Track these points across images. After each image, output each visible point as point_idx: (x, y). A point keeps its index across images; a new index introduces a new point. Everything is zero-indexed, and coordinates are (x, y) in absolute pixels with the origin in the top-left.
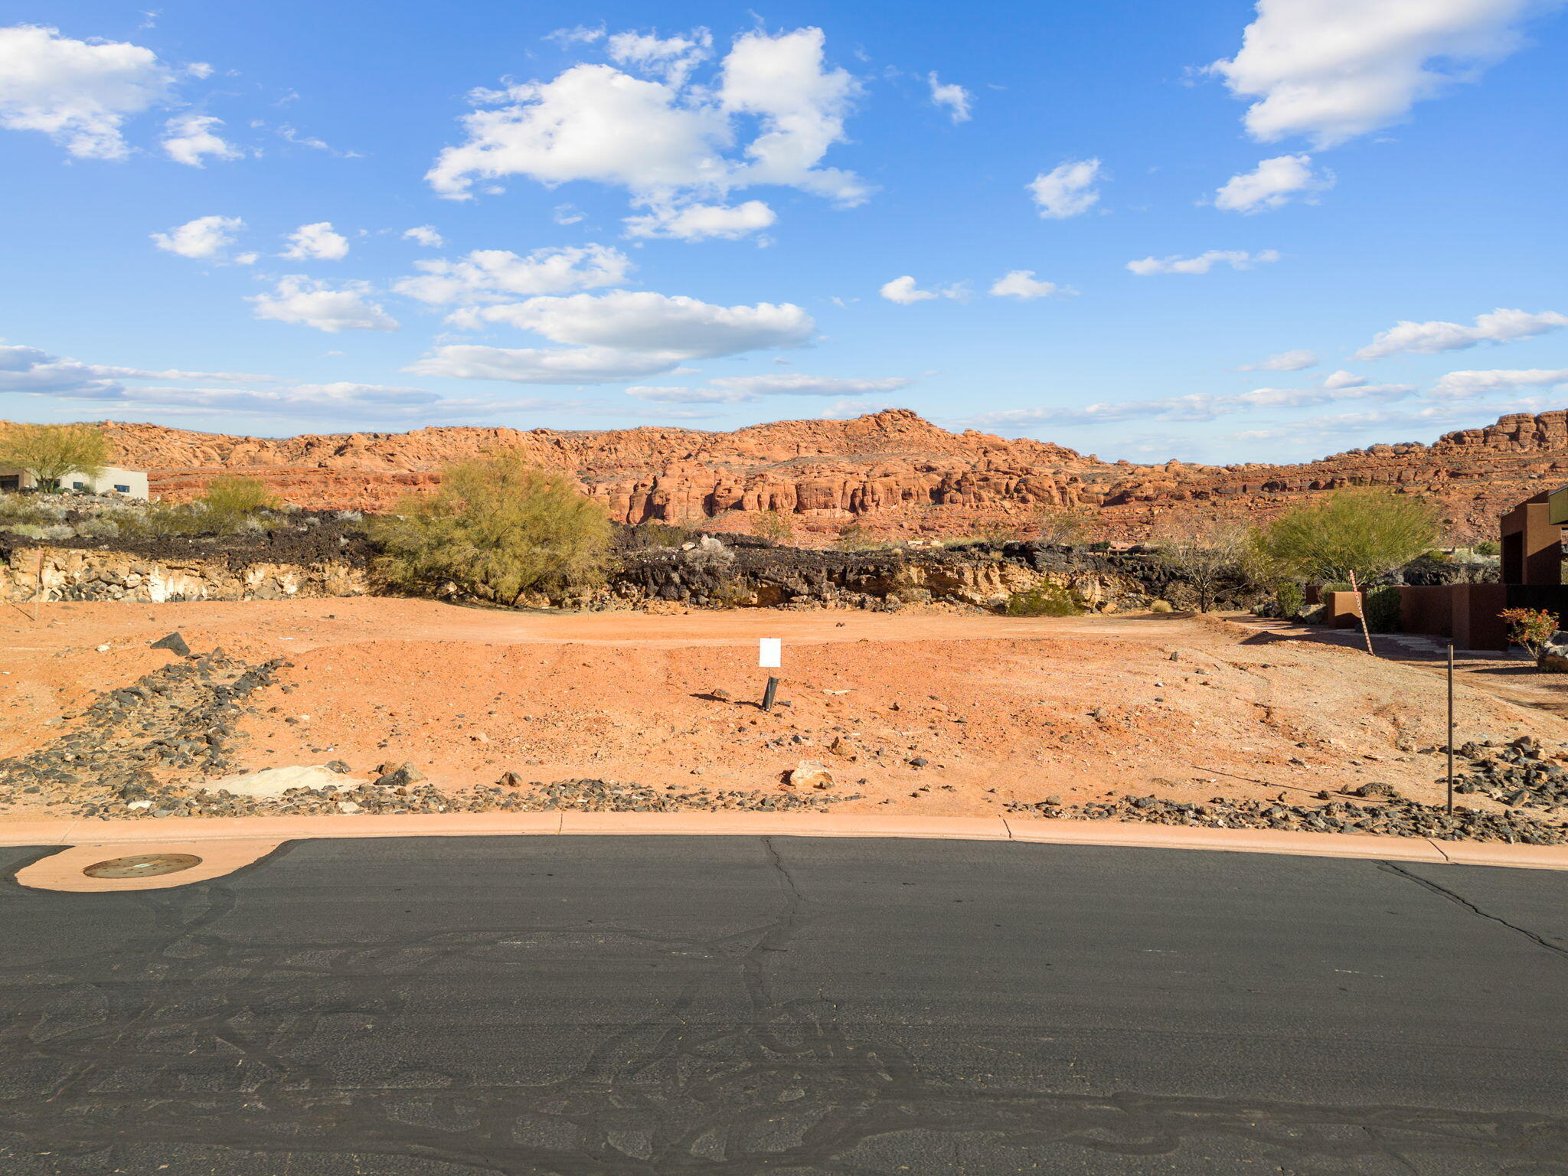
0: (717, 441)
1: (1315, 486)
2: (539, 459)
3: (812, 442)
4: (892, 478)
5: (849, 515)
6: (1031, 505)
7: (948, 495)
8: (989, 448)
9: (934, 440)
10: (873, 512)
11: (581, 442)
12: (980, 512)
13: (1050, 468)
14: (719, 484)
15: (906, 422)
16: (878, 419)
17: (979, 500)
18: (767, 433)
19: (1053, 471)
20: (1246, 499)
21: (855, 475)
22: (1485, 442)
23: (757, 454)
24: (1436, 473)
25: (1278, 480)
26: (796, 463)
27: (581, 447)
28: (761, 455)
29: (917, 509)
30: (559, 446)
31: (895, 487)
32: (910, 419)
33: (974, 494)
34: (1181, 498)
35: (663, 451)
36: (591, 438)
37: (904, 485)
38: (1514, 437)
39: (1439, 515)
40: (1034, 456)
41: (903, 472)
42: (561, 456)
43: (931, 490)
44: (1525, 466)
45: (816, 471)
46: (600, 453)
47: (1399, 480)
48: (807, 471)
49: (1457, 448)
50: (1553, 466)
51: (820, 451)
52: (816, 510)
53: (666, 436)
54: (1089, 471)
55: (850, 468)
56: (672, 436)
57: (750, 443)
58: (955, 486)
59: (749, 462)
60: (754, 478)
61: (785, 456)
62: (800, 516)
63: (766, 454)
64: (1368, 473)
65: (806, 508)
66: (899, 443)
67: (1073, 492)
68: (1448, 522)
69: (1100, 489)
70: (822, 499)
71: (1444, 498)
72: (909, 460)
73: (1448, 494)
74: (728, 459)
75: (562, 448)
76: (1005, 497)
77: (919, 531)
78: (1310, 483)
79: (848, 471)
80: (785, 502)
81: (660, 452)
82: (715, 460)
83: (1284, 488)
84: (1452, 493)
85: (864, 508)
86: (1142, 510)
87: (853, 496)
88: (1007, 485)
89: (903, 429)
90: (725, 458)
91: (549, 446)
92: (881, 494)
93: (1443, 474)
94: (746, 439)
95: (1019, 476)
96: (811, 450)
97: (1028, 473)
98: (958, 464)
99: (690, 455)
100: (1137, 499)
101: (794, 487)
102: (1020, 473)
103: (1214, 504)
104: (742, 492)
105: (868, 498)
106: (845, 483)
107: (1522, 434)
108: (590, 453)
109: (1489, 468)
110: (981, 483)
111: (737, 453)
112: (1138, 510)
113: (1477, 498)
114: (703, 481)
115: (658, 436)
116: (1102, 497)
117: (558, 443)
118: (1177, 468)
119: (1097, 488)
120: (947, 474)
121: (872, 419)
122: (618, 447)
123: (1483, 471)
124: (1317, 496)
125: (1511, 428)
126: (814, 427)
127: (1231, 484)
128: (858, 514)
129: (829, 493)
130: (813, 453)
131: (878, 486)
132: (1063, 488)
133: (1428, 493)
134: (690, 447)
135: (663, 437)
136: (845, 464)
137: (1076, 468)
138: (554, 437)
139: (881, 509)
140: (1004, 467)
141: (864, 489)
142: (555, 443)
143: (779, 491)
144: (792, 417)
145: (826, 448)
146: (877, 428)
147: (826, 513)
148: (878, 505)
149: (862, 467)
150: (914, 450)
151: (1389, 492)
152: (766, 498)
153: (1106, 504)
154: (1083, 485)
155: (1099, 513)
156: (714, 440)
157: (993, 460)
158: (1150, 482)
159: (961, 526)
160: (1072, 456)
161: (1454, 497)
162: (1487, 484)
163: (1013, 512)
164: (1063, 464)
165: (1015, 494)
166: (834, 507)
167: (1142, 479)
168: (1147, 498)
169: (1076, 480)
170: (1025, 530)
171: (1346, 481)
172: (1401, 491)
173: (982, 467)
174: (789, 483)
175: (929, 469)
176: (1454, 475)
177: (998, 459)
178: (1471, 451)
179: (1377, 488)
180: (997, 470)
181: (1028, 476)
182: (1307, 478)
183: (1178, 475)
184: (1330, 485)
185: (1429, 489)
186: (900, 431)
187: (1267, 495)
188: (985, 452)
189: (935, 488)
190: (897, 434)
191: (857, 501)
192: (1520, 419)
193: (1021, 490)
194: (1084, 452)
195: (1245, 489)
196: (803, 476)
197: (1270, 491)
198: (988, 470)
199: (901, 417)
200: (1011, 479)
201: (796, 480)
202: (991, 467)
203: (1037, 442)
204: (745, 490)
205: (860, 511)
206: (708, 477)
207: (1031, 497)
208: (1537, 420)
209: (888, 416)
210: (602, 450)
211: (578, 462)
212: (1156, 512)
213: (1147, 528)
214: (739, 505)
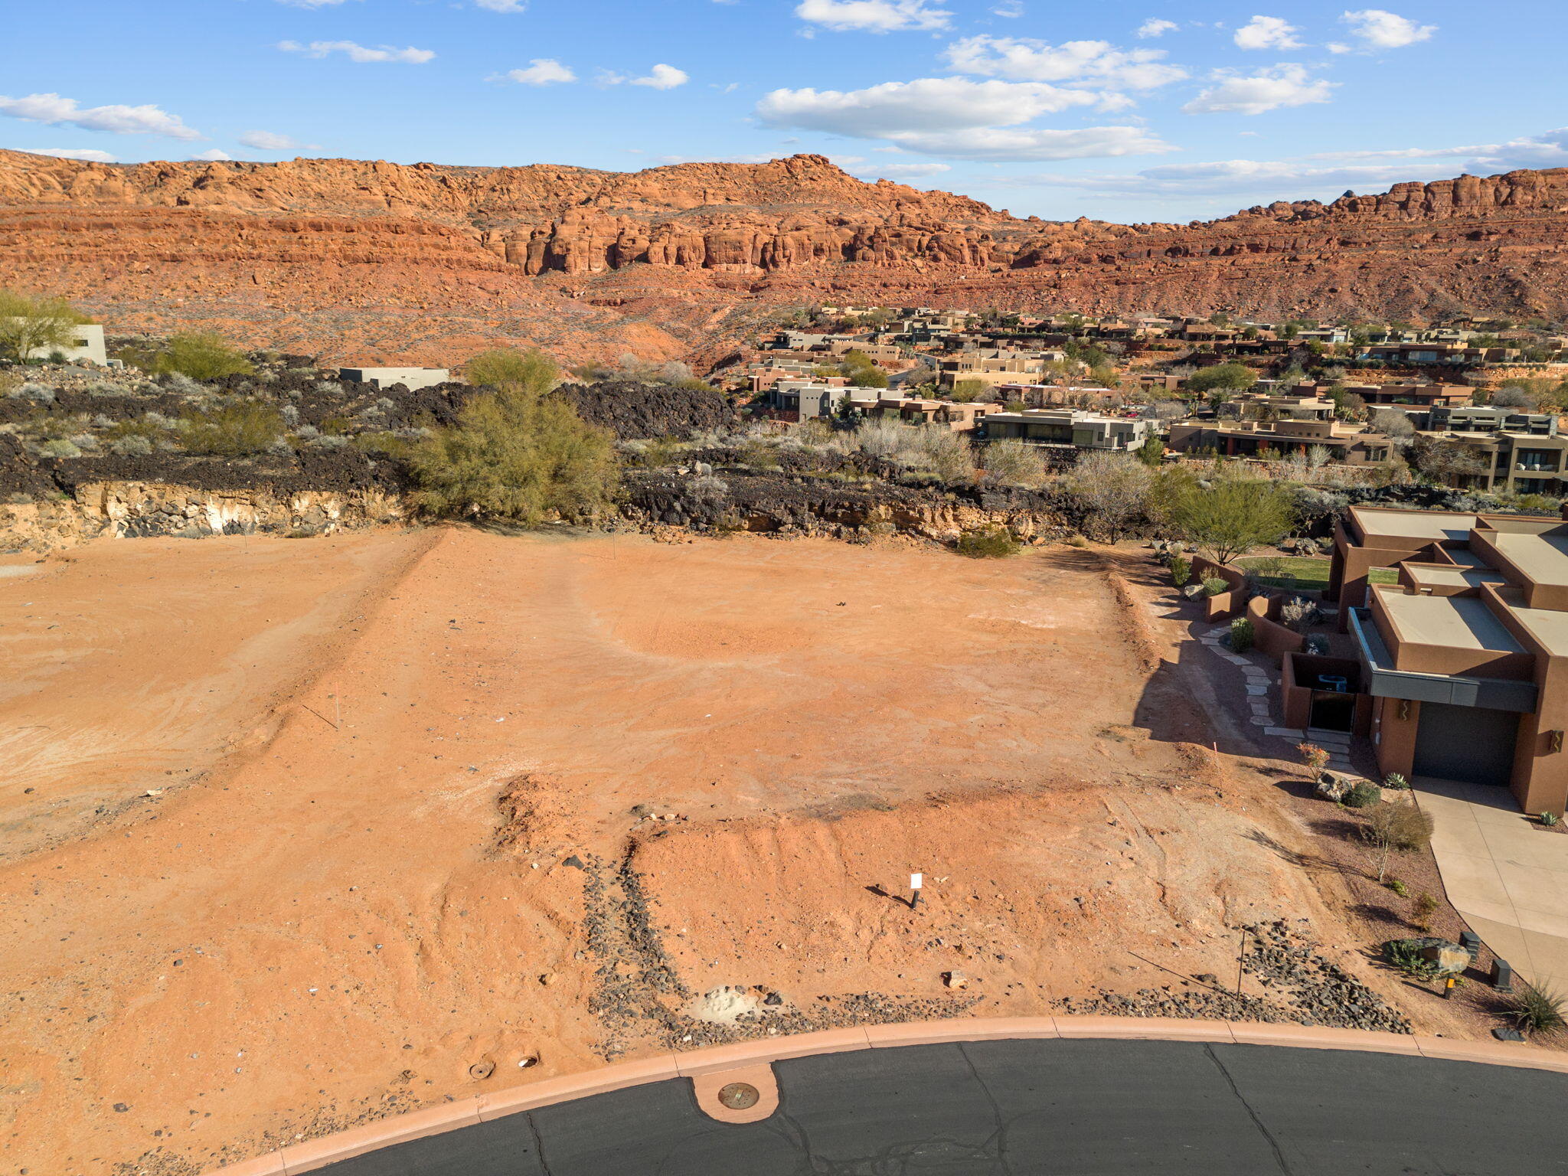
0: (618, 184)
1: (1215, 252)
2: (425, 199)
3: (720, 188)
4: (804, 232)
5: (759, 271)
6: (942, 264)
7: (861, 252)
8: (903, 201)
9: (846, 190)
10: (784, 269)
11: (469, 180)
12: (892, 270)
13: (962, 223)
14: (622, 233)
15: (818, 169)
16: (789, 164)
17: (892, 258)
18: (671, 177)
19: (964, 226)
20: (1150, 265)
21: (765, 227)
22: (1376, 210)
23: (662, 200)
24: (1328, 241)
25: (1181, 245)
26: (703, 212)
27: (469, 186)
28: (666, 201)
29: (829, 266)
30: (446, 184)
31: (807, 242)
32: (822, 166)
33: (887, 251)
34: (1088, 261)
35: (561, 193)
36: (480, 177)
37: (816, 240)
38: (1403, 206)
39: (1326, 283)
40: (946, 210)
41: (815, 226)
42: (449, 196)
43: (843, 245)
44: (1410, 235)
45: (725, 222)
46: (491, 193)
47: (1293, 247)
48: (716, 222)
49: (1350, 216)
50: (1435, 236)
51: (728, 199)
52: (725, 265)
53: (562, 176)
54: (1000, 228)
55: (759, 219)
56: (569, 177)
57: (654, 187)
58: (867, 243)
59: (653, 209)
60: (659, 228)
61: (691, 203)
62: (708, 271)
63: (672, 200)
64: (1266, 240)
65: (714, 262)
66: (811, 193)
67: (983, 251)
68: (1333, 291)
69: (1011, 247)
70: (731, 253)
71: (1333, 267)
72: (822, 211)
73: (1336, 263)
74: (631, 205)
75: (449, 187)
76: (917, 255)
77: (831, 290)
78: (1211, 249)
79: (758, 222)
80: (693, 255)
81: (557, 195)
82: (617, 205)
83: (1186, 253)
84: (1341, 261)
85: (775, 264)
86: (1049, 273)
87: (764, 250)
88: (920, 241)
89: (815, 177)
90: (627, 204)
91: (435, 185)
92: (792, 250)
93: (1335, 242)
94: (649, 182)
95: (932, 232)
96: (718, 197)
97: (940, 229)
98: (870, 217)
99: (589, 200)
100: (1046, 261)
101: (701, 239)
102: (932, 229)
103: (1119, 269)
104: (647, 244)
105: (779, 254)
106: (755, 236)
107: (1411, 203)
108: (480, 193)
109: (1378, 237)
110: (894, 239)
111: (640, 198)
112: (1046, 273)
113: (1361, 268)
114: (605, 230)
115: (553, 176)
116: (1012, 257)
117: (444, 180)
118: (1086, 225)
119: (1007, 247)
120: (859, 229)
121: (783, 165)
122: (511, 187)
123: (1371, 240)
124: (1216, 262)
125: (1402, 197)
126: (722, 170)
127: (1137, 248)
128: (768, 270)
129: (739, 246)
130: (720, 201)
131: (789, 240)
132: (974, 246)
133: (1319, 261)
134: (589, 190)
135: (559, 177)
136: (754, 215)
137: (987, 224)
138: (439, 174)
139: (792, 265)
140: (916, 224)
141: (775, 242)
142: (441, 181)
143: (686, 242)
144: (698, 160)
145: (735, 195)
146: (788, 175)
147: (736, 269)
148: (789, 261)
149: (773, 218)
150: (825, 201)
151: (1283, 260)
152: (673, 250)
153: (1015, 265)
154: (993, 244)
155: (1008, 276)
156: (615, 182)
157: (906, 214)
158: (1059, 241)
159: (872, 285)
160: (984, 211)
161: (1342, 265)
162: (1373, 253)
163: (924, 271)
164: (975, 219)
165: (927, 252)
166: (744, 262)
167: (1051, 237)
168: (1056, 261)
169: (987, 238)
170: (936, 292)
171: (1245, 248)
172: (1295, 259)
173: (894, 221)
174: (697, 234)
175: (842, 223)
176: (1344, 243)
177: (912, 213)
178: (1363, 219)
179: (1273, 254)
180: (910, 226)
181: (941, 233)
182: (1209, 243)
183: (1086, 234)
184: (1230, 252)
185: (1319, 258)
186: (811, 179)
187: (1169, 260)
188: (898, 205)
189: (847, 243)
190: (808, 182)
191: (768, 256)
192: (1412, 187)
193: (933, 249)
194: (996, 207)
195: (1149, 254)
196: (712, 227)
197: (1173, 257)
198: (901, 225)
199: (813, 163)
200: (923, 235)
201: (704, 231)
202: (905, 222)
203: (950, 194)
204: (650, 241)
205: (771, 267)
206: (610, 225)
207: (942, 255)
208: (1427, 189)
209: (799, 162)
210: (493, 190)
211: (466, 203)
212: (1063, 276)
213: (1054, 292)
214: (644, 258)
